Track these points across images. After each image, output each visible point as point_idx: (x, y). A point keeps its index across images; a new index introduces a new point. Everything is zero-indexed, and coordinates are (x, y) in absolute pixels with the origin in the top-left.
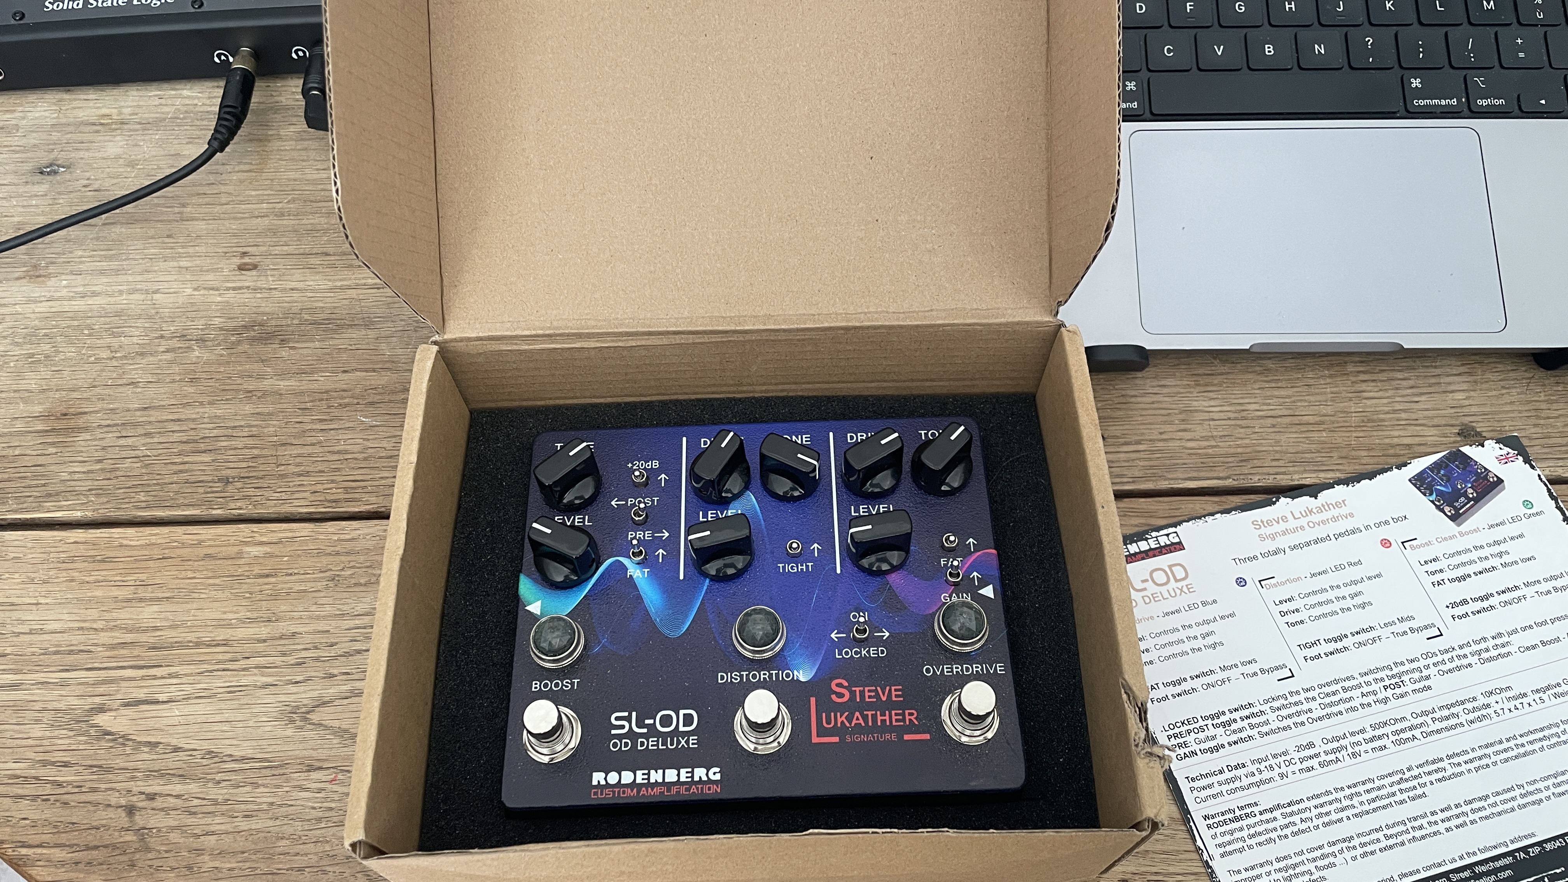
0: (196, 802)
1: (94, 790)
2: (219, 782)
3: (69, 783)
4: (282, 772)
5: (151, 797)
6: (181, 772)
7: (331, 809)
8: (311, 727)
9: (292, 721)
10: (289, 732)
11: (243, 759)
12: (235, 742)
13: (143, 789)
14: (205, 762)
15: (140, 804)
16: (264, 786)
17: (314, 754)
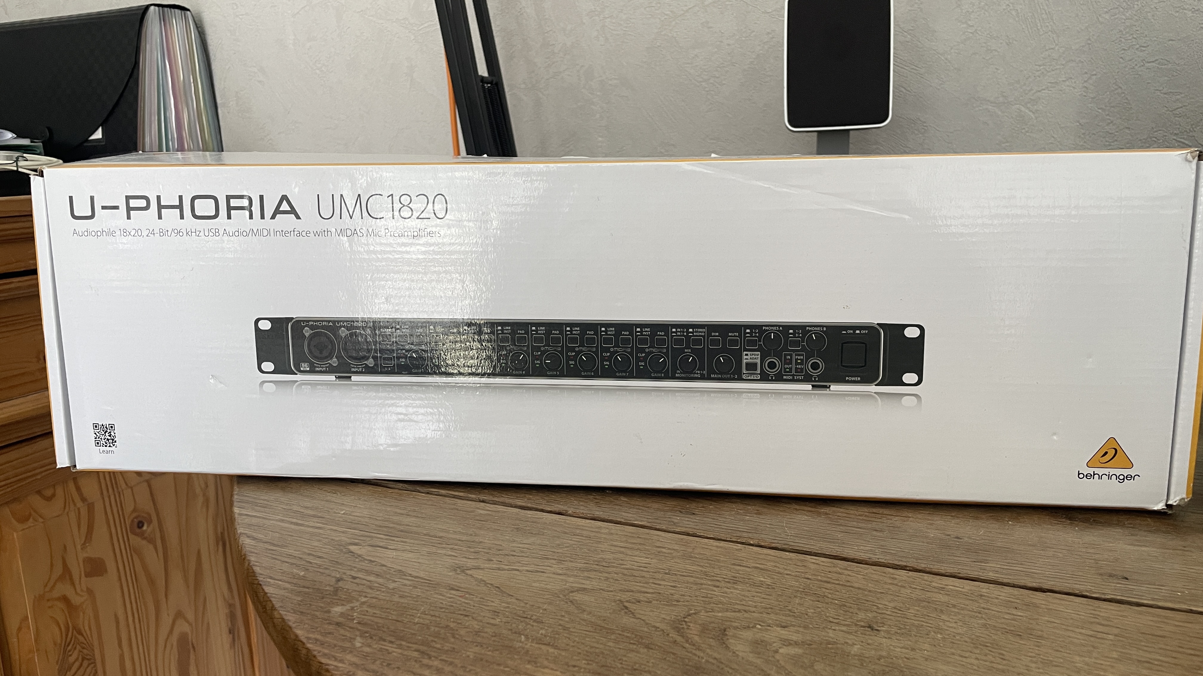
0: (377, 585)
1: (326, 569)
2: (396, 582)
3: (316, 563)
4: (434, 586)
5: (354, 578)
6: (378, 573)
7: (452, 606)
8: (464, 575)
9: (455, 570)
10: (450, 574)
11: (416, 577)
12: (417, 570)
13: (352, 574)
14: (394, 573)
15: (346, 579)
16: (420, 588)
17: (458, 584)
